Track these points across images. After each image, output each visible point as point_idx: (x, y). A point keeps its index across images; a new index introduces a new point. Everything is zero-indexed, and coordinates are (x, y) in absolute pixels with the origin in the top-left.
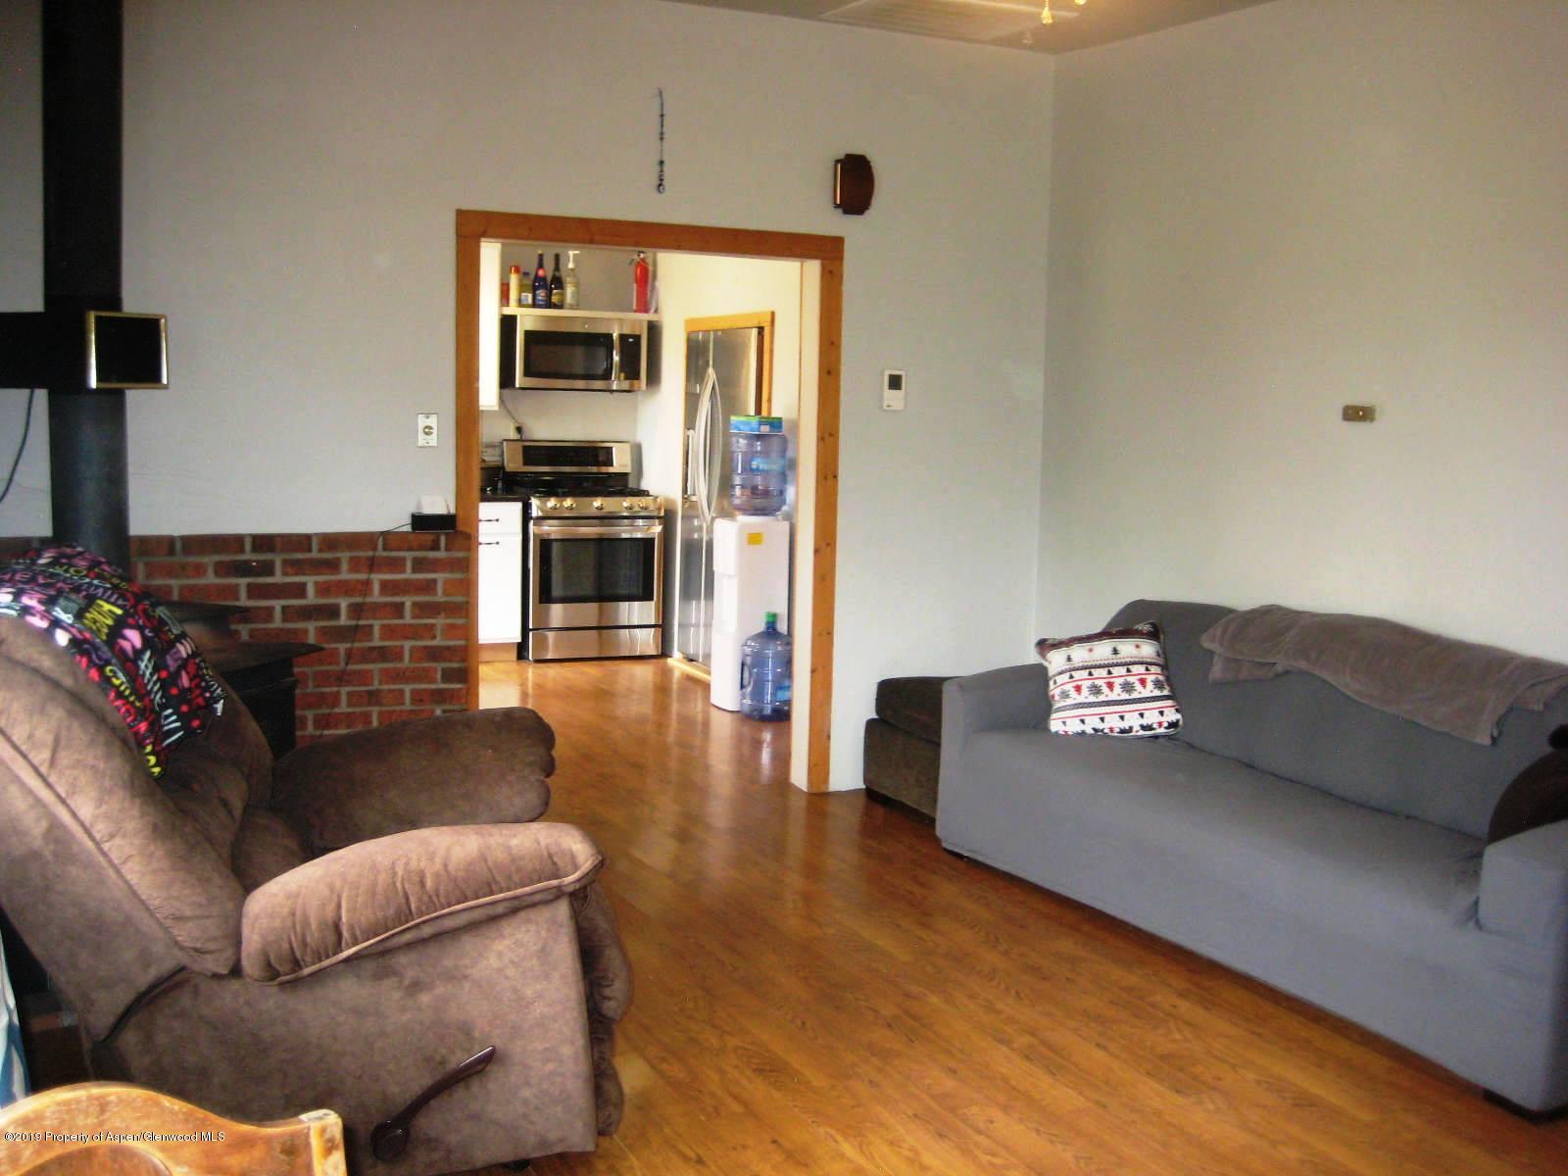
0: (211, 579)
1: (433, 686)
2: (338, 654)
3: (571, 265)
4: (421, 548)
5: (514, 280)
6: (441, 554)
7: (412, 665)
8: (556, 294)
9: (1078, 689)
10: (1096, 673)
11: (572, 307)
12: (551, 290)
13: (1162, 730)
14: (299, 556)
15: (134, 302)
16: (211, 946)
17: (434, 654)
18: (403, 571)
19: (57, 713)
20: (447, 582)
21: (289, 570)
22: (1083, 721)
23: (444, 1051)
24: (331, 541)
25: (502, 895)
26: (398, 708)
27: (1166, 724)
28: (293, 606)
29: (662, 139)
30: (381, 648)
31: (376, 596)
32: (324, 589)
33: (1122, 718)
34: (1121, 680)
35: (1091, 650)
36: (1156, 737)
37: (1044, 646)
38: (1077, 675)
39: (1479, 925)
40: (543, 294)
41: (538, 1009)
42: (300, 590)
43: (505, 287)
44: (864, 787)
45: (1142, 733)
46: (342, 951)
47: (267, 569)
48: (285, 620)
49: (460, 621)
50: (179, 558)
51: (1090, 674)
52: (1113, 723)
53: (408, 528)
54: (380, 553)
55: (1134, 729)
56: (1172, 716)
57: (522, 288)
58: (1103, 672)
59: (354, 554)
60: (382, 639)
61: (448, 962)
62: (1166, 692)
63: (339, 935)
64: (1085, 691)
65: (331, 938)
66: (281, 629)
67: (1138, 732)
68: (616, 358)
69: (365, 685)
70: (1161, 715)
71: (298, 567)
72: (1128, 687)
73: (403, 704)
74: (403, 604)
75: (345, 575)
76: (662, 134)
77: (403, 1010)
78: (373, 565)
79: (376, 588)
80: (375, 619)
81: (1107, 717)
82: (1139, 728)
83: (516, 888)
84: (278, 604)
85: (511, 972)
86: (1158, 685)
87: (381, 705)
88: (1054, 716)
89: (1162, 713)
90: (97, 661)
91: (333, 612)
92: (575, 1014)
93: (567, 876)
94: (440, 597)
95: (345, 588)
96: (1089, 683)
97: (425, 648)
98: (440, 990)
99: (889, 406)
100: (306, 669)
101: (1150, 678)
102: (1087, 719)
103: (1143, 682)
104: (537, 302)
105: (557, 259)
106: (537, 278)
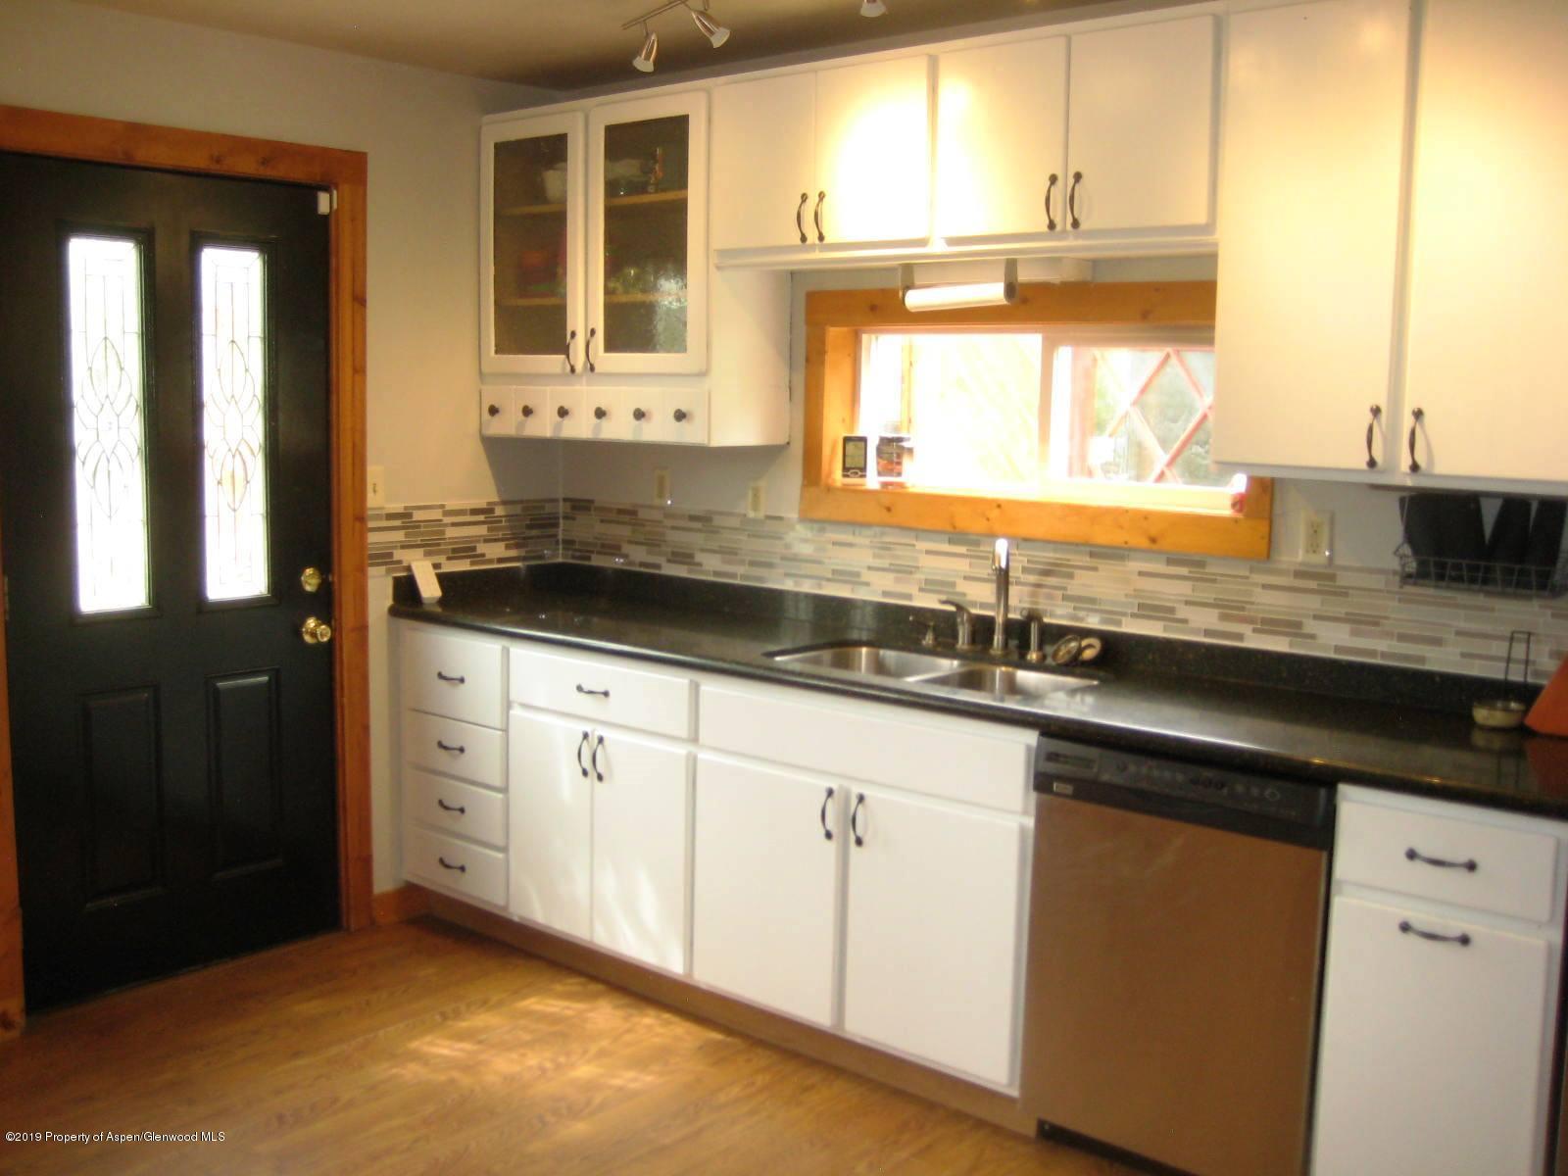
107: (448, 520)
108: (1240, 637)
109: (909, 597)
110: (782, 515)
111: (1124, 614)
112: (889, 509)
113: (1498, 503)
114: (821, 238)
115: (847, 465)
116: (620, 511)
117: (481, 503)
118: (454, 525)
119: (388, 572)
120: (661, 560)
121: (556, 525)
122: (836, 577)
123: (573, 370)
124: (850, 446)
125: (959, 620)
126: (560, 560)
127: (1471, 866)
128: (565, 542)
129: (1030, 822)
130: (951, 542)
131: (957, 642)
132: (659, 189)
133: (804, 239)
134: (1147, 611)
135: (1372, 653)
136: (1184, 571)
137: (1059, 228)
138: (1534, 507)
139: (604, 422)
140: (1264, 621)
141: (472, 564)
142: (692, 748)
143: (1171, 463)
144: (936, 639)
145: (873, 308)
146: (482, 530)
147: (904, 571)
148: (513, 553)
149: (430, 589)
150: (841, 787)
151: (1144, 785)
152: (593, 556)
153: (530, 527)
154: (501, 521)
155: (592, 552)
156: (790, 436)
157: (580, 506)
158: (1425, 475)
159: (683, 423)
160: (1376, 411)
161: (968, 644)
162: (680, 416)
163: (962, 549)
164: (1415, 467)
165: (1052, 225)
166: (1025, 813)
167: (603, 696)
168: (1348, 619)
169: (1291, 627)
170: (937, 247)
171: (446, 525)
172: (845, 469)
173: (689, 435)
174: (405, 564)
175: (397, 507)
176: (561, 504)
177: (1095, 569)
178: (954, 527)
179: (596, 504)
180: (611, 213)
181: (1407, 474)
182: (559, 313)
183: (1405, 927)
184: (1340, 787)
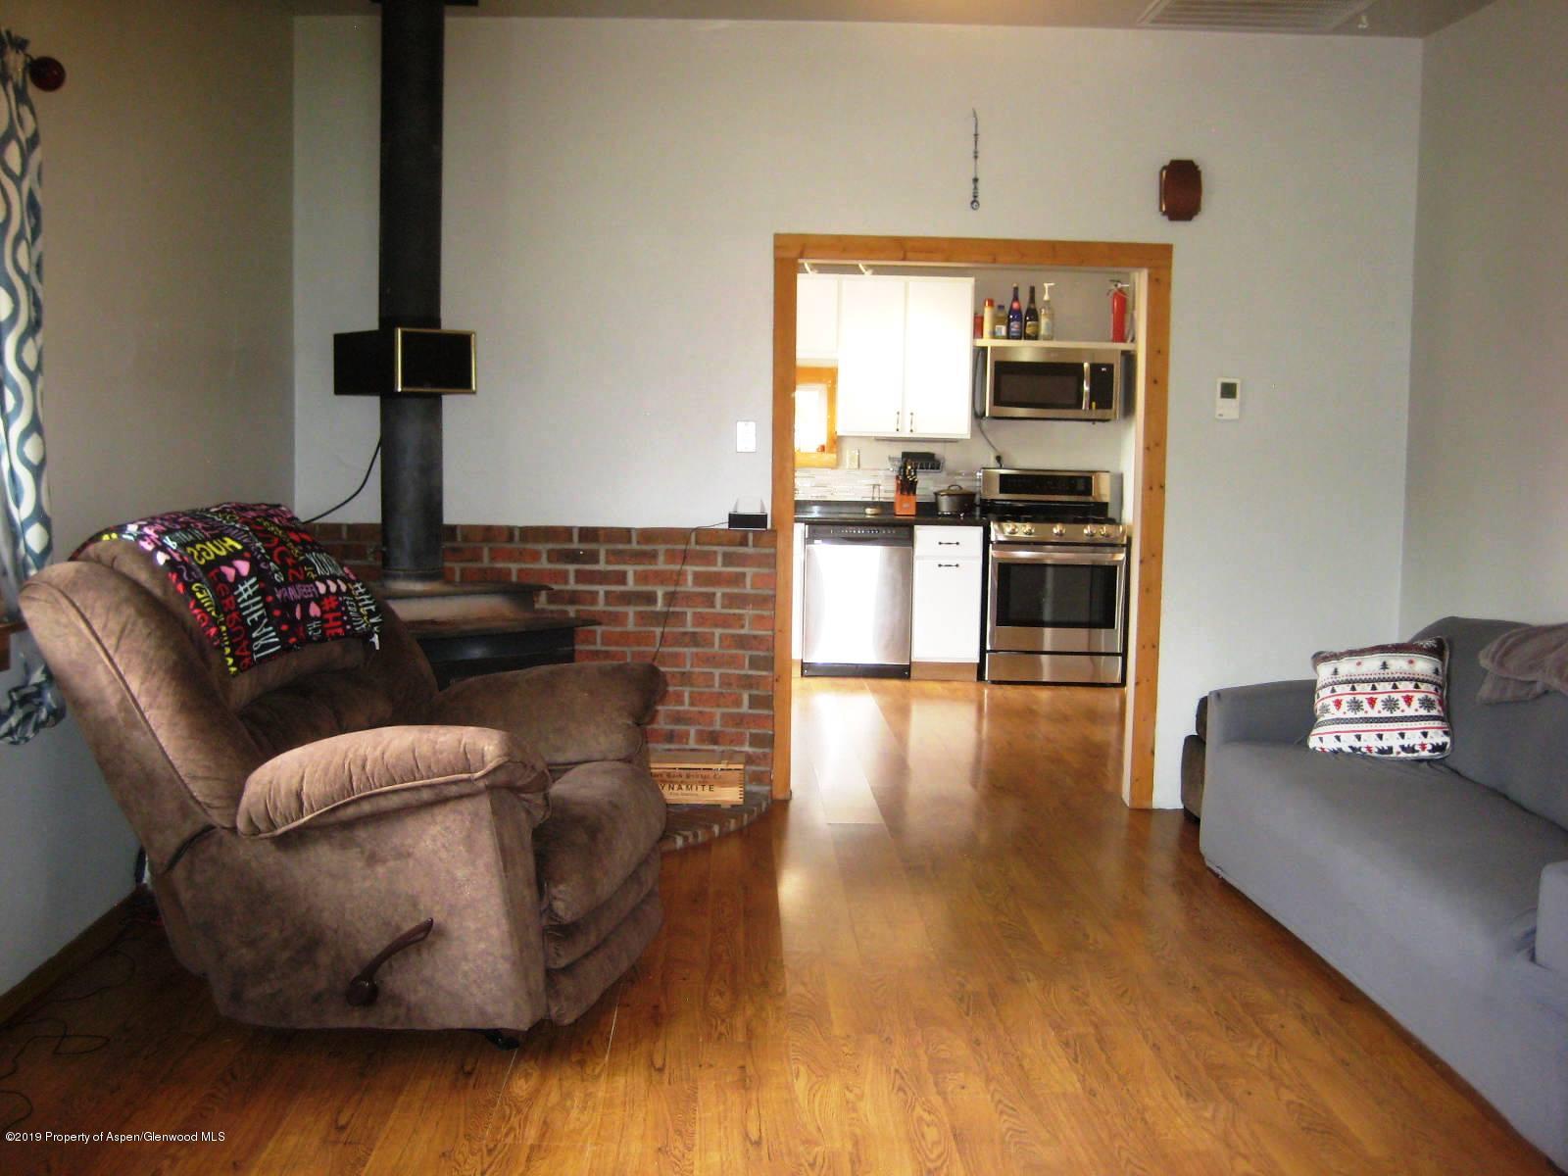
0: (544, 564)
1: (742, 672)
2: (654, 637)
3: (1046, 297)
4: (731, 543)
5: (988, 313)
6: (750, 550)
7: (721, 651)
8: (1030, 326)
9: (1338, 704)
10: (1359, 688)
11: (1046, 339)
12: (1026, 321)
13: (1425, 754)
14: (621, 547)
15: (451, 320)
16: (216, 803)
17: (742, 642)
18: (715, 565)
19: (129, 611)
20: (755, 575)
21: (612, 558)
22: (1338, 738)
23: (397, 918)
24: (649, 535)
25: (421, 782)
26: (707, 690)
27: (1429, 747)
28: (614, 592)
29: (976, 157)
30: (694, 633)
31: (689, 586)
32: (642, 578)
33: (1380, 737)
34: (1385, 696)
35: (1359, 664)
36: (1420, 760)
37: (1320, 658)
38: (1339, 689)
39: (1533, 958)
40: (1016, 326)
41: (468, 892)
42: (621, 578)
43: (979, 321)
44: (1180, 806)
45: (1403, 755)
46: (303, 817)
47: (593, 557)
48: (607, 603)
49: (766, 613)
50: (516, 545)
51: (1353, 689)
52: (1370, 742)
53: (726, 526)
54: (693, 546)
55: (1394, 751)
56: (1438, 737)
57: (997, 320)
58: (1367, 687)
59: (669, 547)
60: (694, 625)
61: (396, 841)
62: (1434, 712)
63: (301, 804)
64: (1344, 706)
65: (294, 805)
66: (604, 612)
67: (1398, 753)
68: (1086, 388)
69: (677, 666)
70: (1424, 737)
71: (616, 556)
72: (1391, 704)
73: (713, 686)
74: (714, 594)
75: (661, 565)
76: (976, 152)
77: (364, 878)
78: (686, 557)
79: (690, 578)
80: (689, 606)
81: (1364, 736)
82: (1400, 750)
83: (433, 777)
84: (601, 589)
85: (443, 854)
86: (1427, 703)
87: (692, 685)
88: (1315, 731)
89: (1425, 735)
90: (186, 579)
91: (650, 598)
92: (498, 901)
93: (476, 772)
94: (748, 588)
95: (661, 578)
96: (1351, 697)
97: (733, 636)
98: (391, 864)
99: (1221, 415)
100: (625, 649)
101: (1417, 696)
102: (1343, 736)
103: (1408, 700)
104: (1012, 334)
105: (1032, 290)
106: (1012, 311)
160: (899, 413)
164: (912, 430)
183: (940, 565)
184: (916, 527)
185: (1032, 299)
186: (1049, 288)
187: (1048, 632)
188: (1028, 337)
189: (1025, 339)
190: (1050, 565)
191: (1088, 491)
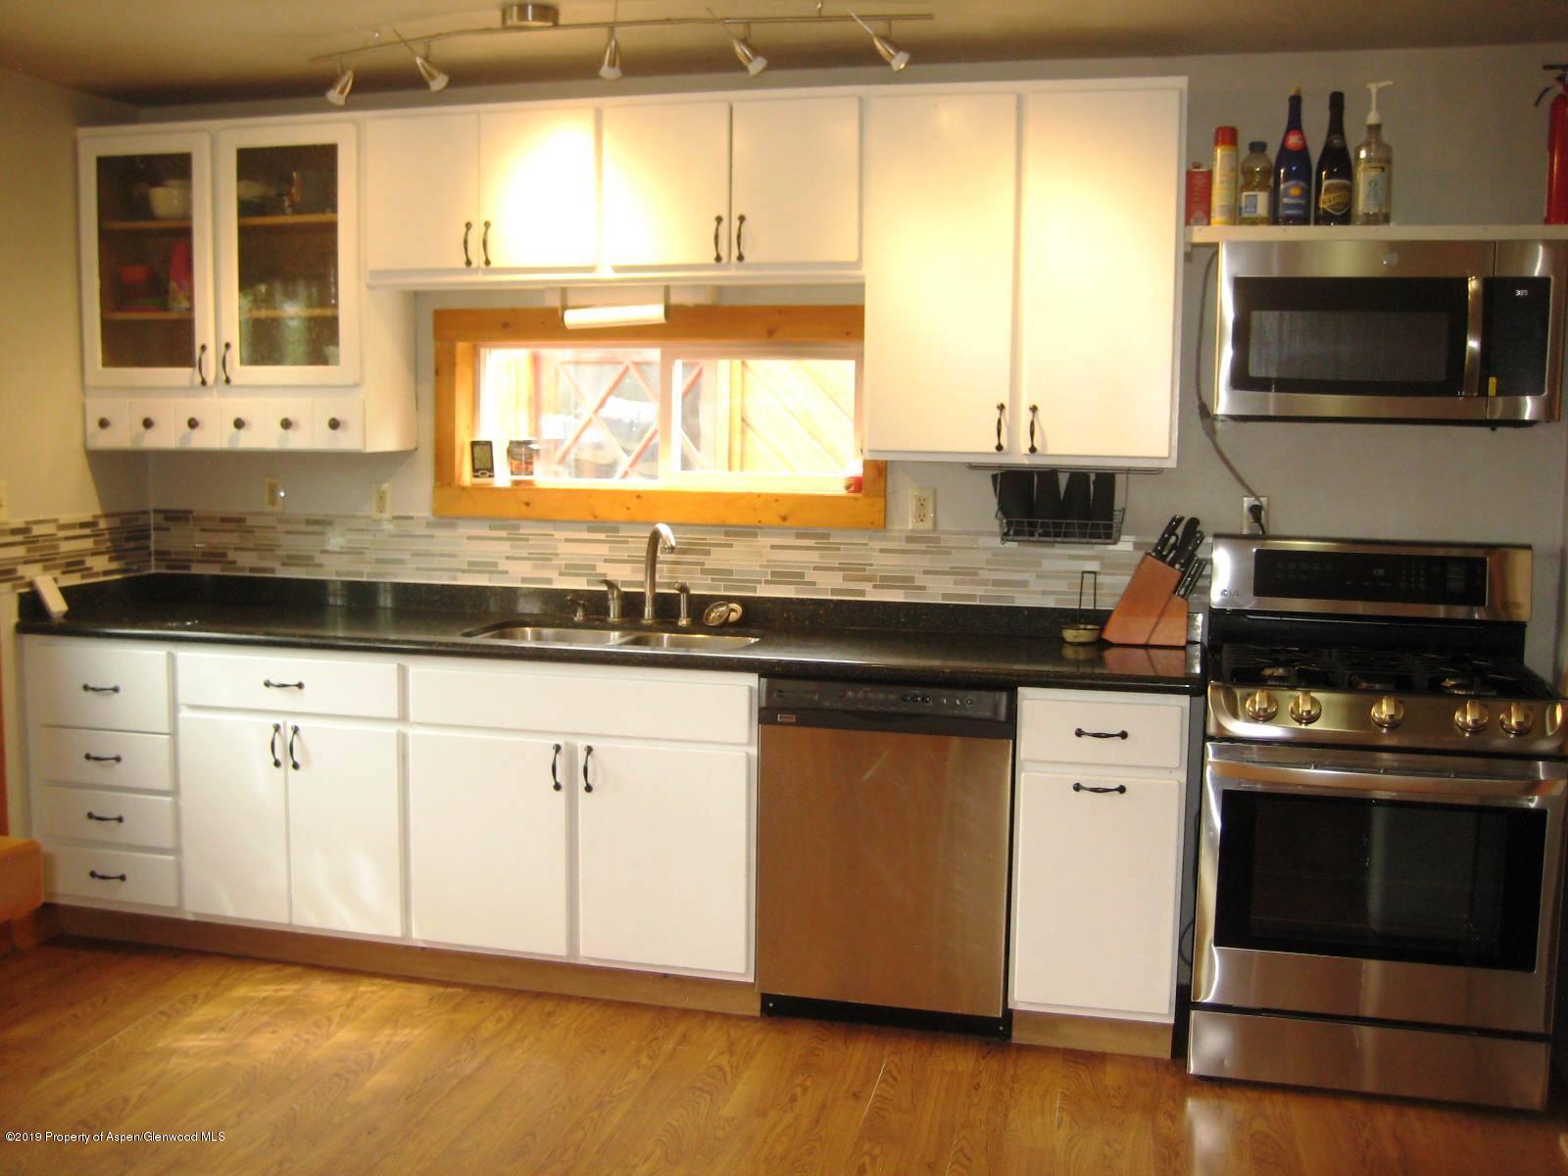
3: (1374, 118)
5: (1221, 164)
8: (1329, 189)
11: (1371, 220)
12: (1320, 177)
40: (1295, 192)
43: (1198, 184)
57: (1245, 178)
68: (1473, 344)
104: (1283, 212)
105: (1337, 101)
106: (1286, 155)
107: (62, 534)
108: (862, 593)
109: (549, 581)
110: (411, 514)
111: (759, 582)
112: (527, 504)
113: (1067, 475)
114: (487, 262)
115: (477, 467)
116: (224, 520)
117: (86, 516)
118: (67, 538)
119: (15, 587)
120: (277, 565)
121: (148, 537)
122: (471, 568)
123: (204, 382)
124: (477, 449)
125: (610, 596)
126: (153, 571)
127: (1124, 735)
128: (157, 552)
129: (754, 751)
130: (590, 530)
131: (609, 616)
132: (297, 210)
133: (468, 263)
134: (779, 577)
135: (973, 597)
136: (811, 543)
137: (725, 260)
138: (1093, 477)
139: (242, 432)
140: (884, 578)
141: (83, 577)
142: (403, 728)
143: (633, 465)
144: (585, 615)
145: (506, 325)
146: (88, 544)
147: (544, 559)
148: (114, 566)
149: (56, 604)
150: (567, 743)
151: (861, 707)
152: (193, 565)
153: (128, 539)
154: (104, 534)
155: (192, 561)
156: (417, 442)
157: (177, 517)
158: (1040, 455)
159: (338, 432)
160: (1001, 407)
161: (618, 617)
162: (334, 424)
163: (602, 536)
164: (1033, 450)
165: (718, 259)
166: (749, 743)
167: (297, 688)
168: (953, 572)
169: (904, 582)
170: (605, 273)
171: (59, 539)
172: (475, 470)
173: (344, 442)
174: (27, 580)
175: (18, 522)
176: (152, 515)
177: (731, 546)
178: (595, 517)
179: (195, 514)
180: (244, 232)
181: (1026, 455)
182: (184, 328)
183: (1077, 787)
184: (1021, 690)
185: (1336, 125)
186: (1380, 91)
187: (1373, 970)
188: (1325, 219)
189: (1317, 223)
190: (1381, 802)
191: (1473, 595)
